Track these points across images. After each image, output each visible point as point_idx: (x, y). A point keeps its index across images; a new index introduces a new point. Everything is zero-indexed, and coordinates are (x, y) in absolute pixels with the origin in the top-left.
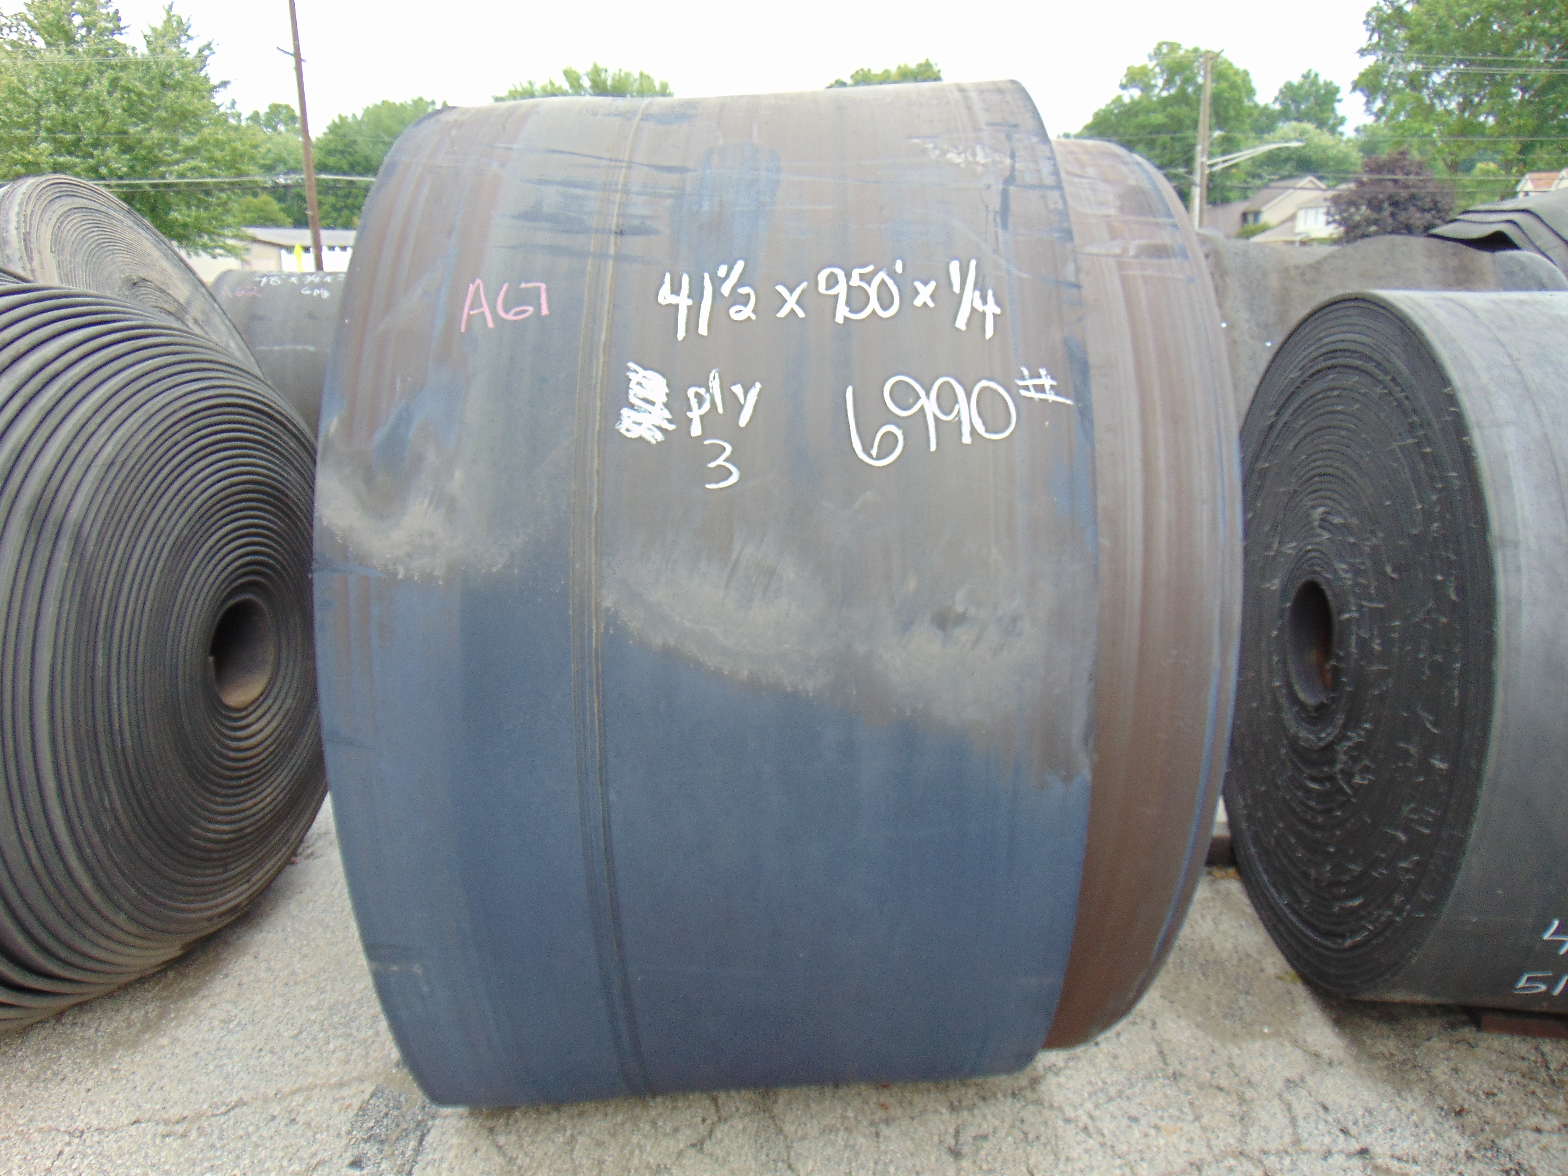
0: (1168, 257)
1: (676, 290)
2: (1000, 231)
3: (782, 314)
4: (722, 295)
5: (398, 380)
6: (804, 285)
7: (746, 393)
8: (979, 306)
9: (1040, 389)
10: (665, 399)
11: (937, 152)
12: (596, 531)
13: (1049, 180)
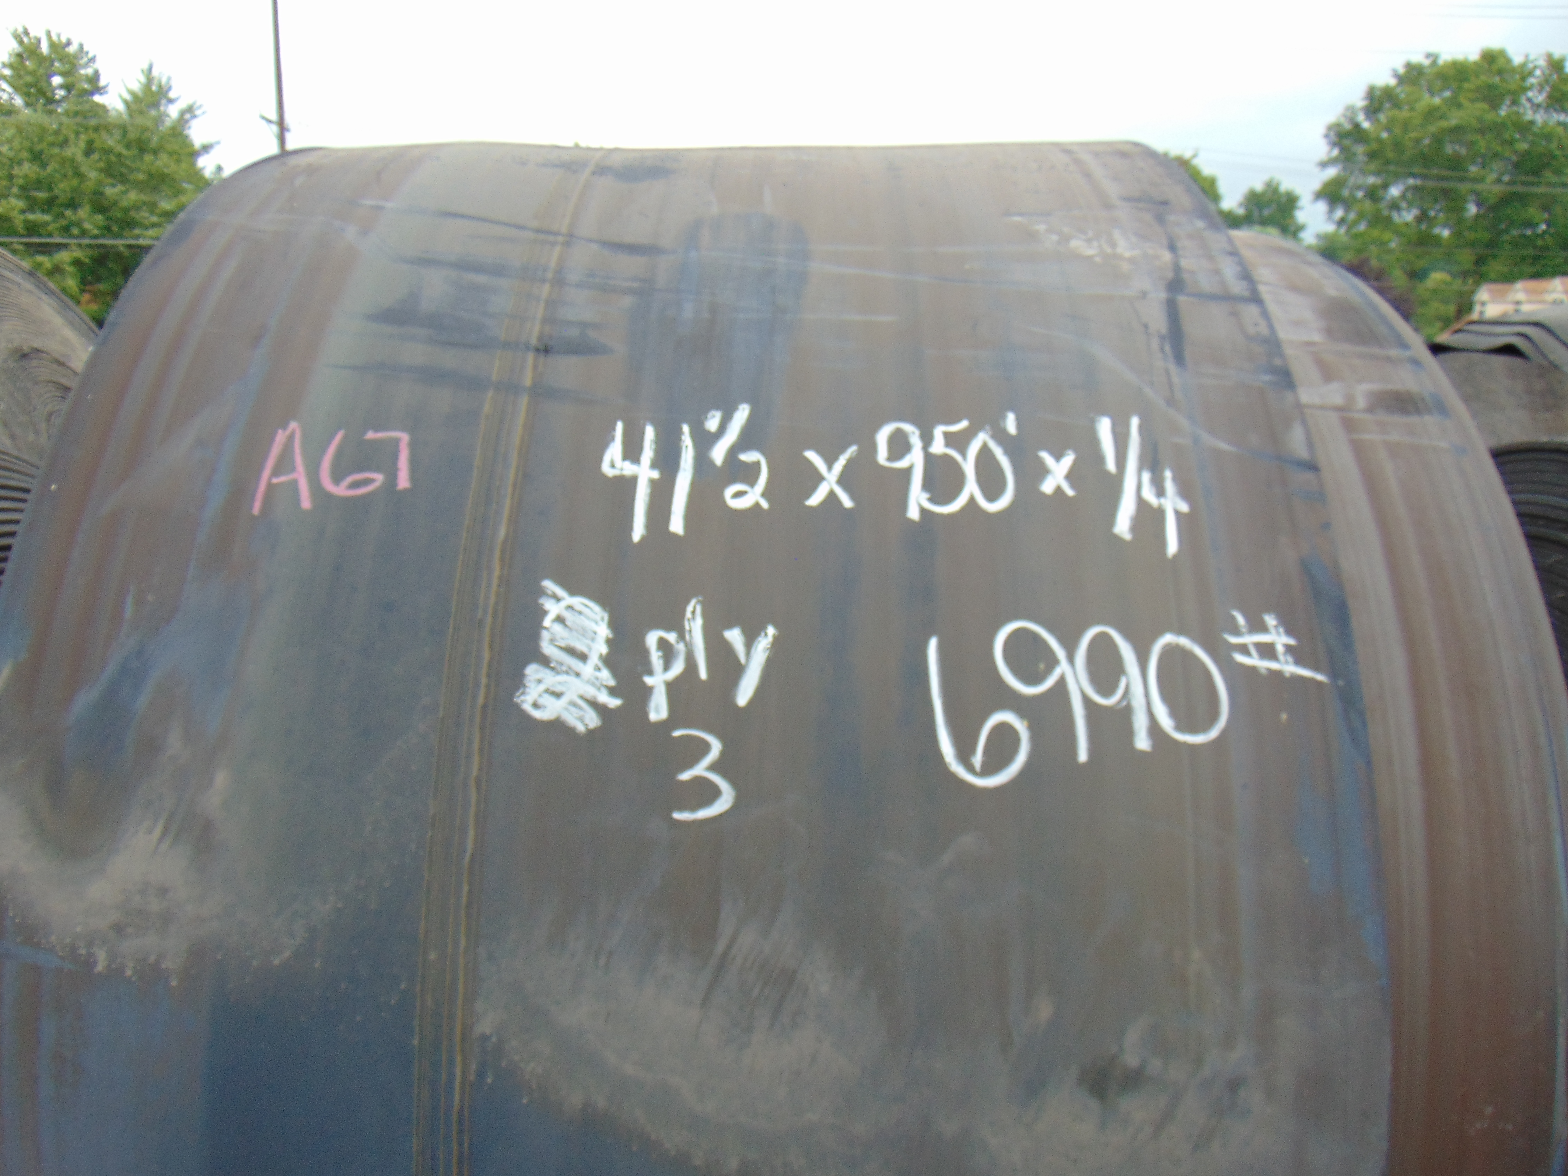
0: (1418, 411)
1: (632, 452)
2: (1173, 368)
3: (815, 500)
4: (712, 463)
5: (130, 601)
6: (852, 450)
7: (749, 644)
8: (1149, 495)
9: (1267, 651)
10: (604, 650)
11: (1055, 238)
12: (470, 891)
13: (1238, 288)
